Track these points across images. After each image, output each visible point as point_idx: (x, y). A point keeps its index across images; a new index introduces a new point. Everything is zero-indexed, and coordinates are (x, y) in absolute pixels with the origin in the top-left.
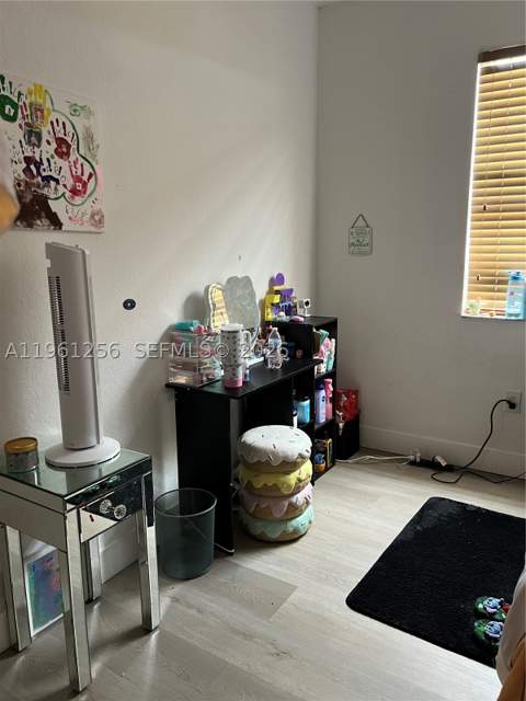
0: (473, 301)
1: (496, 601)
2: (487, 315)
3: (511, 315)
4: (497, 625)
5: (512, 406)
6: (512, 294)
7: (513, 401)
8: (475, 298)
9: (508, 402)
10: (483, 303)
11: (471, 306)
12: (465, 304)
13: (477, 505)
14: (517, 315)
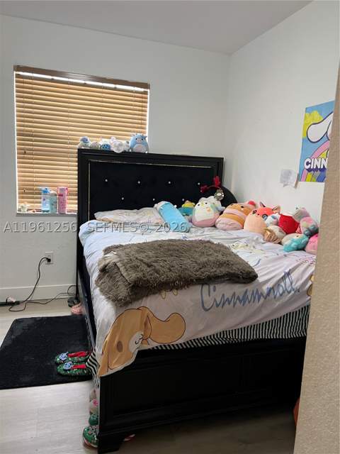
0: (22, 204)
1: (65, 355)
2: (31, 212)
3: (44, 211)
4: (68, 364)
5: (49, 260)
6: (44, 200)
7: (49, 258)
8: (23, 202)
9: (47, 259)
10: (28, 205)
11: (22, 207)
12: (18, 206)
13: (41, 316)
14: (48, 211)
